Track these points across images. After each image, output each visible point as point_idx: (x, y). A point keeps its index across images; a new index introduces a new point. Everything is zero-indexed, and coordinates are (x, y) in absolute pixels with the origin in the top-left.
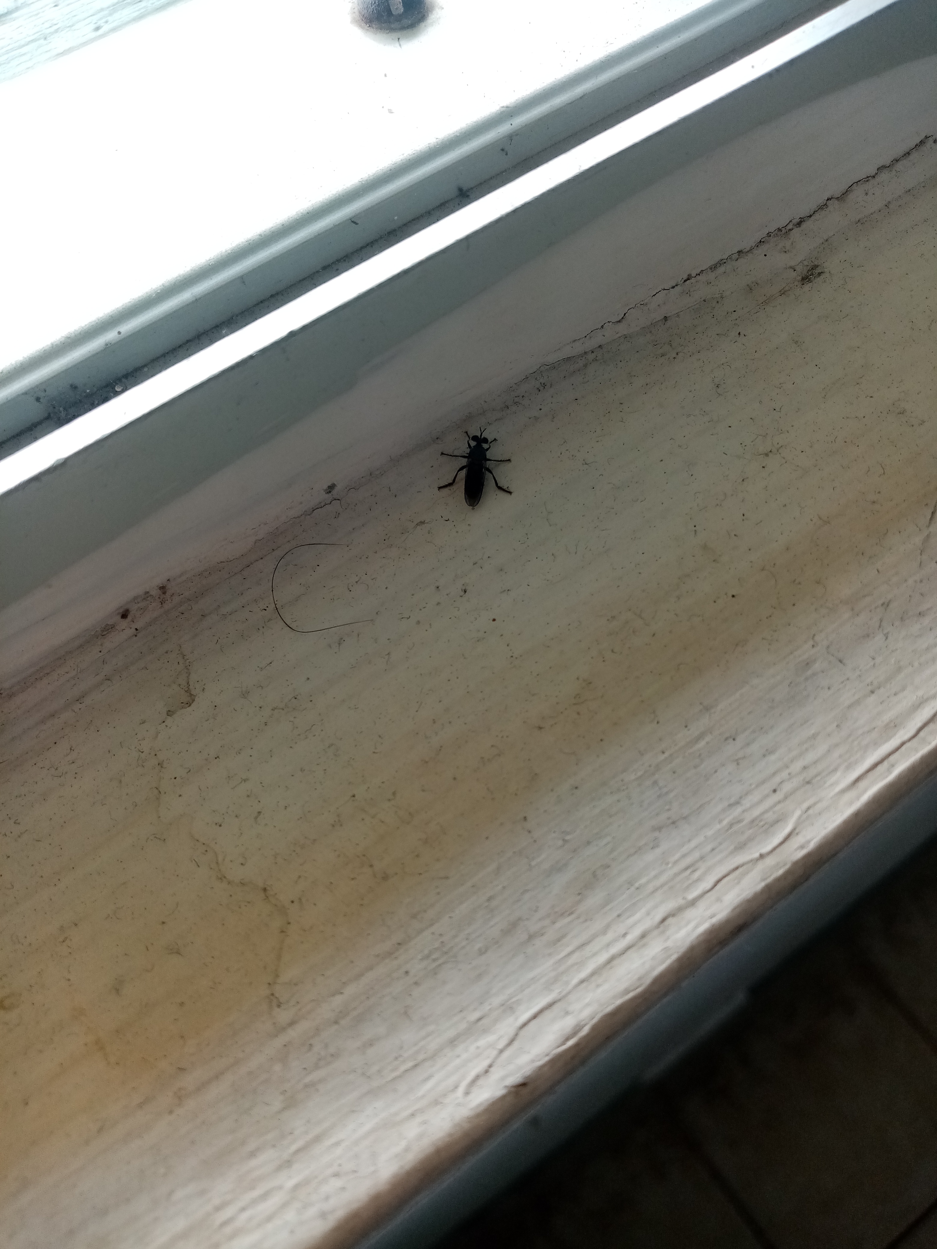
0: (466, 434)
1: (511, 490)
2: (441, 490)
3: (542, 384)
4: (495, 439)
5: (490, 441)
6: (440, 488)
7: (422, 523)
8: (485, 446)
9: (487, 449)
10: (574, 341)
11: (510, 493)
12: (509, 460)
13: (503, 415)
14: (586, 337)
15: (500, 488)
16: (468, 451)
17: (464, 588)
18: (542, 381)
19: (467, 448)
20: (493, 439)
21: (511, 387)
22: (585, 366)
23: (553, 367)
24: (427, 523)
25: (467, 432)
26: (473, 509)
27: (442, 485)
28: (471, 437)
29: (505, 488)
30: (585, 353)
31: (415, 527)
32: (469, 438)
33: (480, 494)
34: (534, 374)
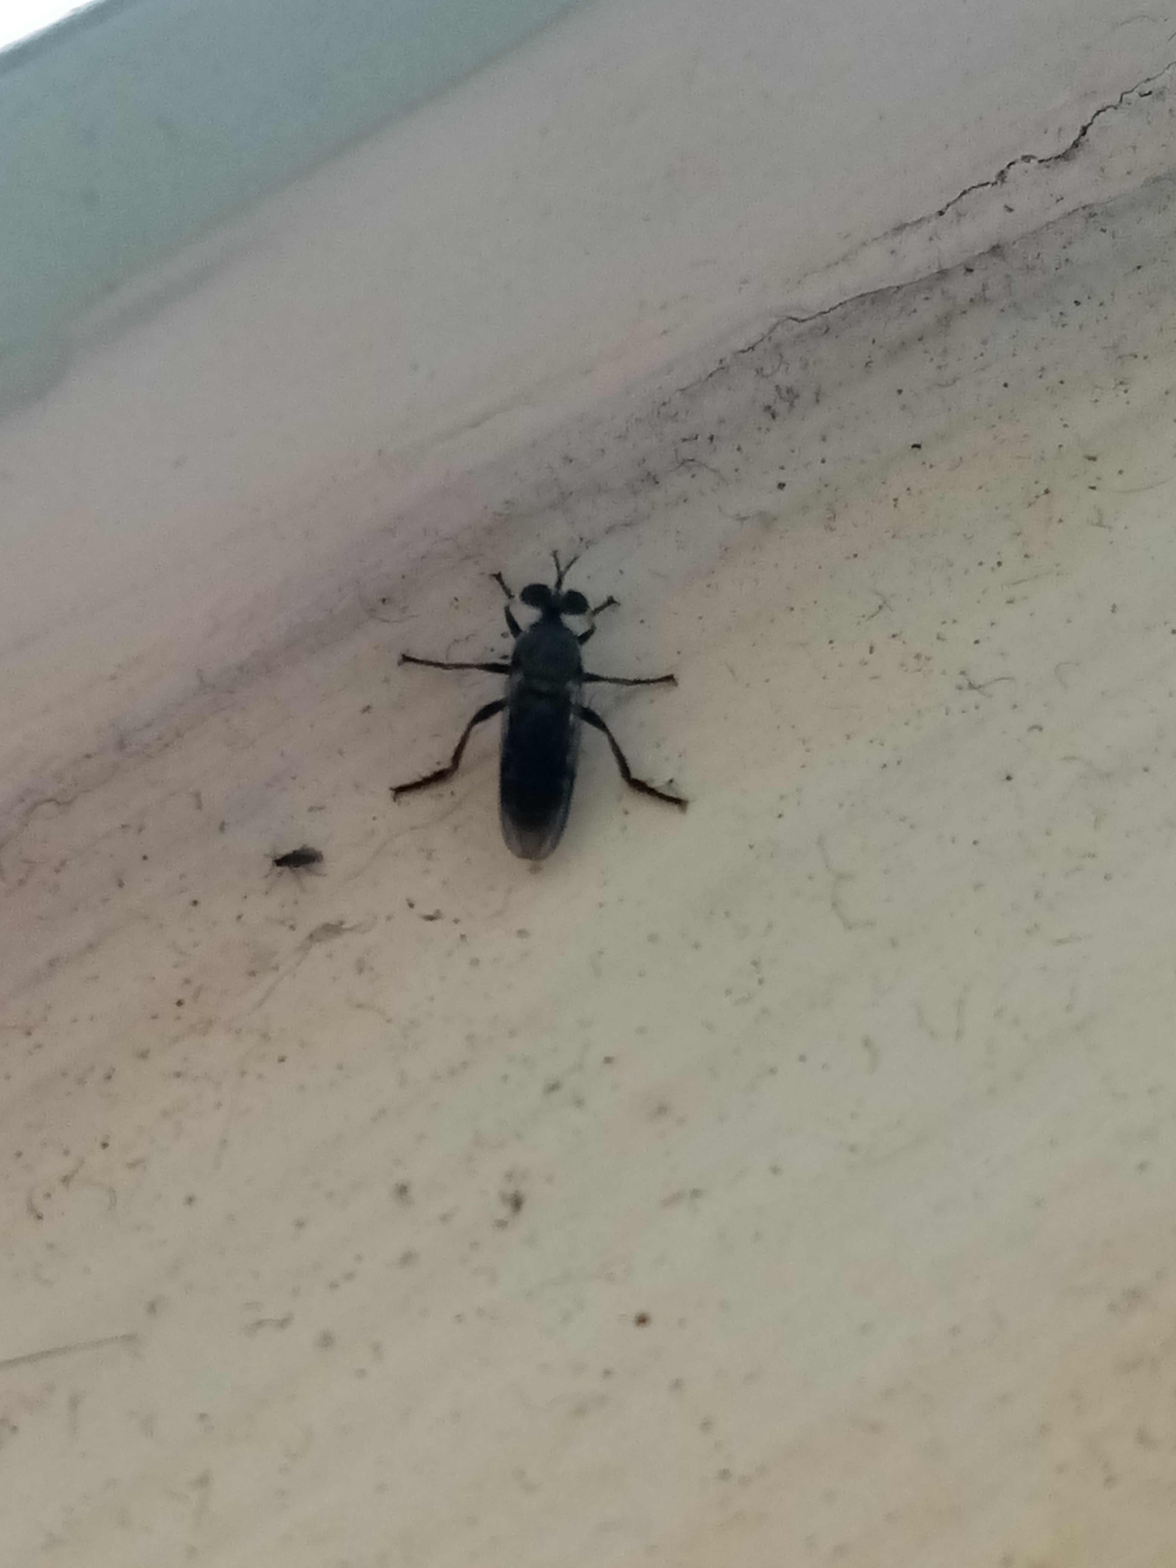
0: (496, 582)
1: (683, 792)
2: (405, 798)
3: (784, 393)
4: (611, 601)
5: (592, 606)
6: (400, 790)
7: (332, 929)
8: (575, 623)
9: (585, 637)
10: (900, 228)
11: (679, 802)
12: (670, 679)
13: (635, 510)
14: (941, 213)
15: (640, 786)
16: (508, 645)
17: (510, 1189)
18: (783, 379)
19: (504, 635)
20: (605, 599)
21: (664, 404)
22: (945, 321)
23: (820, 329)
24: (351, 929)
25: (498, 577)
26: (535, 870)
27: (406, 781)
28: (517, 592)
29: (658, 783)
30: (943, 273)
31: (304, 948)
32: (510, 596)
33: (562, 810)
34: (750, 354)
